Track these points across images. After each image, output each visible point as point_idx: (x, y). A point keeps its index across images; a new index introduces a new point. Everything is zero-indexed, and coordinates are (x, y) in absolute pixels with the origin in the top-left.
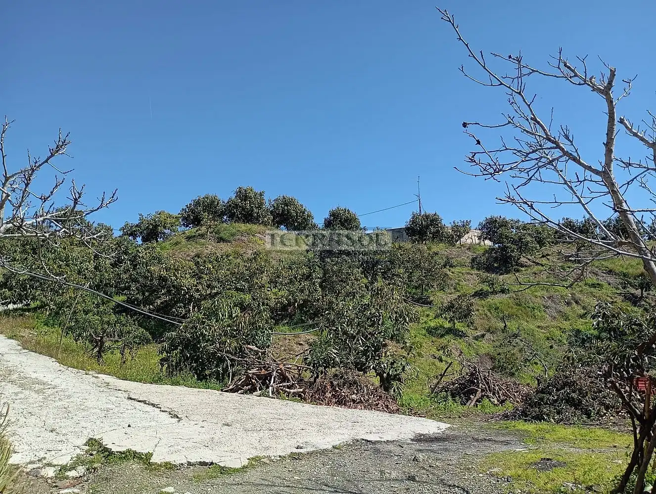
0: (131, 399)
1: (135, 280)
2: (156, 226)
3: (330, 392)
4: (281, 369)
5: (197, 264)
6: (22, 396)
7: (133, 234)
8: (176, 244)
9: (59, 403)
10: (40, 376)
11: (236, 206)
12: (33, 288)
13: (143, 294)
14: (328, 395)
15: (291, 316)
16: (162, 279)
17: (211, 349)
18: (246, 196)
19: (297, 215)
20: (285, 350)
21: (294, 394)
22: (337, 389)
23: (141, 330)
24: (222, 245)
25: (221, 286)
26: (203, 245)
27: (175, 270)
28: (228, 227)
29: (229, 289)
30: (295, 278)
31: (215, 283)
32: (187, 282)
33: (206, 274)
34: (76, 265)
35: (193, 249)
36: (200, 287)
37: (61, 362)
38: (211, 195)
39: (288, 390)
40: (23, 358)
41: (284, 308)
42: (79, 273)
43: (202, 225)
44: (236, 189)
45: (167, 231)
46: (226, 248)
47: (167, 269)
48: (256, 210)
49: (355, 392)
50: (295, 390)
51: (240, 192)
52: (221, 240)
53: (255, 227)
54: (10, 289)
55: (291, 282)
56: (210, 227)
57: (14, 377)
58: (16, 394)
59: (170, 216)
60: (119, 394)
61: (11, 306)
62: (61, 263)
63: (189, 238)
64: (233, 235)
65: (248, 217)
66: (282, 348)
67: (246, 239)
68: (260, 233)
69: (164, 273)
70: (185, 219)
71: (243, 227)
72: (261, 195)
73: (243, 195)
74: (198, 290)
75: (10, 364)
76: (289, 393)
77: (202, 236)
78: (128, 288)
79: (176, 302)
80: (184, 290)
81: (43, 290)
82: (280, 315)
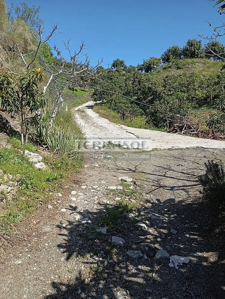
0: (127, 132)
1: (140, 90)
2: (150, 64)
3: (211, 134)
4: (188, 124)
5: (165, 81)
6: (95, 130)
7: (141, 69)
8: (159, 72)
9: (105, 132)
10: (102, 125)
11: (187, 50)
12: (104, 95)
13: (143, 95)
14: (210, 135)
15: (208, 103)
16: (149, 88)
17: (161, 116)
18: (192, 44)
19: (219, 50)
20: (203, 118)
21: (193, 134)
22: (215, 133)
23: (141, 110)
24: (179, 70)
25: (174, 90)
26: (170, 71)
27: (155, 84)
28: (182, 61)
29: (178, 91)
30: (210, 84)
31: (171, 89)
32: (160, 89)
33: (168, 85)
34: (118, 85)
35: (165, 74)
36: (165, 91)
37: (110, 120)
38: (175, 45)
39: (191, 132)
40: (99, 119)
41: (205, 99)
42: (120, 87)
43: (170, 62)
44: (187, 41)
45: (155, 66)
46: (181, 72)
47: (152, 84)
48: (197, 51)
49: (222, 134)
50: (194, 133)
51: (189, 42)
52: (178, 68)
53: (195, 60)
54: (96, 95)
55: (208, 86)
56: (174, 62)
57: (95, 125)
58: (94, 129)
59: (156, 59)
60: (124, 131)
61: (98, 102)
62: (113, 84)
63: (164, 69)
64: (184, 65)
65: (193, 55)
66: (202, 117)
67: (190, 67)
68: (198, 63)
69: (150, 86)
70: (163, 59)
71: (189, 60)
72: (200, 43)
73: (190, 44)
74: (164, 93)
75: (95, 121)
76: (191, 134)
77: (170, 67)
78: (137, 93)
79: (156, 98)
80: (158, 93)
81: (107, 95)
82: (203, 102)
